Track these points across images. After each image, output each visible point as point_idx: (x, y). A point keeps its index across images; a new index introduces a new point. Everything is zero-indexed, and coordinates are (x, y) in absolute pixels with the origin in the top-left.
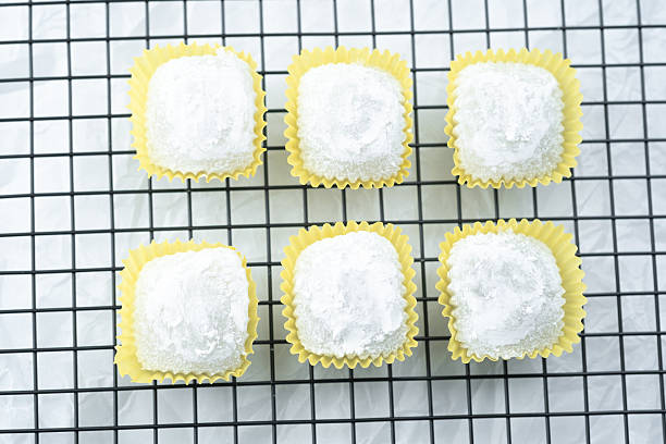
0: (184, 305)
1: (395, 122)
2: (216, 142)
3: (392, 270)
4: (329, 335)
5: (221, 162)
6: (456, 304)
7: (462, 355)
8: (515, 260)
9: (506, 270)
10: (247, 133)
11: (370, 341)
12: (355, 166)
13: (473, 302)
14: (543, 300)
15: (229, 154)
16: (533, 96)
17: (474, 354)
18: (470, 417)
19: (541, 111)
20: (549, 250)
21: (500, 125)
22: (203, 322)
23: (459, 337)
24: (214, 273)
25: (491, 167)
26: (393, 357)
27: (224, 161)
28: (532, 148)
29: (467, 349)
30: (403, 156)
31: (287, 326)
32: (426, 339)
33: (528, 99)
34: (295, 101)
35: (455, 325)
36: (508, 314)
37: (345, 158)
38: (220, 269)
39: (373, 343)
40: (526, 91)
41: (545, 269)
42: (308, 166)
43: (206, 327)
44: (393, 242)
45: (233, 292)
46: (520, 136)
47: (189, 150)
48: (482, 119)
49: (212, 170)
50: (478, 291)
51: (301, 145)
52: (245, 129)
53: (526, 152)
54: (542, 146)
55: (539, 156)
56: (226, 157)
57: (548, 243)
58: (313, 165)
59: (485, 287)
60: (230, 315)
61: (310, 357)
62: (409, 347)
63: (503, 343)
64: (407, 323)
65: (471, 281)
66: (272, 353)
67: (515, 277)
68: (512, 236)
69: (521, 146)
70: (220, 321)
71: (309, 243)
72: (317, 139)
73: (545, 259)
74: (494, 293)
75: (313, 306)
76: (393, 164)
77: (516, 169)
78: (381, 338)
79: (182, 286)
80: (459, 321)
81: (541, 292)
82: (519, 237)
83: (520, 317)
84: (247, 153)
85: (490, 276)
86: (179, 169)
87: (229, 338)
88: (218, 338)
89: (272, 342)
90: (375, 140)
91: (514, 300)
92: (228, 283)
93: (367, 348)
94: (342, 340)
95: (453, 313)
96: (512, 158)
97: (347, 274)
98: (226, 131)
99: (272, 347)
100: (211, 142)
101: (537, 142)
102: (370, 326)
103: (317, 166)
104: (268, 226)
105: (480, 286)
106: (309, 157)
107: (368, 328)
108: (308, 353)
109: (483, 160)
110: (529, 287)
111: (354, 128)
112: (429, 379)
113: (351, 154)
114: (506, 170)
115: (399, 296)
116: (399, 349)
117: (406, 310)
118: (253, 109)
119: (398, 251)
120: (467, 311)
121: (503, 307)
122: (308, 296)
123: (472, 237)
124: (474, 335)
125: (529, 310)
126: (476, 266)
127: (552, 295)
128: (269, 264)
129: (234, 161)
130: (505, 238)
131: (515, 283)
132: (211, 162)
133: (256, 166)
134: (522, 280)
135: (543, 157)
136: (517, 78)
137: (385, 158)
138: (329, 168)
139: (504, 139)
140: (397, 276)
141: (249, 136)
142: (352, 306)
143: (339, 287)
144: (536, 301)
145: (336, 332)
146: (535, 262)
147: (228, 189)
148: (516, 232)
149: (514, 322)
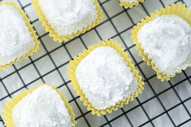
0: (37, 118)
2: (15, 43)
3: (117, 57)
4: (105, 98)
5: (22, 51)
6: (151, 57)
7: (165, 78)
8: (166, 26)
9: (165, 32)
10: (26, 34)
11: (123, 92)
12: (79, 23)
13: (158, 53)
14: (187, 37)
15: (23, 45)
17: (170, 75)
18: (182, 103)
20: (178, 16)
22: (48, 121)
23: (160, 71)
24: (43, 98)
26: (137, 94)
27: (23, 50)
29: (166, 75)
30: (96, 9)
31: (85, 104)
32: (146, 80)
34: (40, 11)
35: (155, 67)
36: (175, 50)
37: (72, 22)
38: (44, 95)
39: (125, 92)
41: (181, 23)
42: (60, 34)
43: (51, 122)
44: (111, 46)
45: (55, 102)
47: (6, 53)
49: (20, 56)
50: (158, 47)
51: (52, 27)
52: (25, 32)
56: (22, 47)
57: (176, 13)
58: (62, 33)
59: (159, 44)
60: (59, 112)
61: (102, 112)
62: (141, 86)
63: (179, 63)
64: (135, 77)
65: (152, 44)
66: (86, 120)
67: (170, 33)
68: (160, 18)
70: (55, 117)
71: (77, 65)
72: (57, 20)
73: (178, 20)
74: (165, 44)
75: (91, 90)
76: (94, 14)
78: (127, 88)
79: (32, 111)
80: (156, 65)
81: (184, 34)
82: (162, 17)
83: (181, 48)
84: (31, 42)
85: (159, 38)
86: (7, 63)
87: (63, 122)
88: (59, 124)
89: (83, 115)
90: (81, 8)
91: (174, 43)
92: (51, 99)
93: (124, 95)
94: (111, 98)
95: (152, 62)
97: (99, 69)
98: (17, 37)
99: (84, 117)
100: (13, 44)
102: (120, 85)
103: (63, 32)
104: (57, 68)
105: (157, 45)
106: (58, 30)
107: (119, 87)
108: (100, 111)
110: (178, 34)
111: (70, 8)
112: (156, 96)
113: (74, 19)
115: (126, 67)
116: (137, 89)
117: (132, 71)
118: (23, 22)
119: (115, 49)
120: (157, 58)
121: (172, 48)
122: (87, 87)
123: (143, 27)
124: (166, 66)
125: (183, 44)
128: (66, 84)
129: (27, 48)
130: (157, 20)
131: (171, 35)
132: (18, 53)
133: (38, 45)
134: (173, 33)
137: (89, 13)
138: (68, 30)
140: (120, 59)
141: (28, 34)
142: (108, 81)
143: (98, 76)
145: (107, 95)
146: (175, 23)
147: (33, 62)
148: (160, 16)
149: (180, 52)
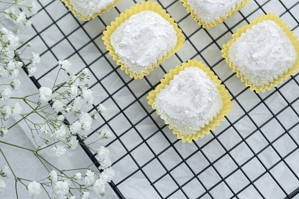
1: (226, 6)
16: (279, 54)
19: (275, 61)
21: (256, 49)
25: (236, 58)
28: (257, 68)
33: (276, 52)
40: (279, 49)
46: (258, 60)
48: (254, 40)
53: (253, 67)
54: (261, 72)
55: (256, 75)
69: (254, 63)
77: (243, 69)
96: (246, 63)
101: (261, 69)
109: (237, 52)
114: (240, 65)
126: (190, 79)
127: (202, 119)
135: (257, 76)
136: (282, 42)
139: (251, 54)
144: (194, 113)
